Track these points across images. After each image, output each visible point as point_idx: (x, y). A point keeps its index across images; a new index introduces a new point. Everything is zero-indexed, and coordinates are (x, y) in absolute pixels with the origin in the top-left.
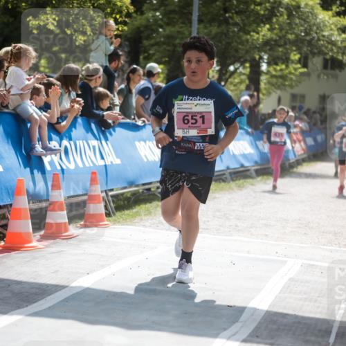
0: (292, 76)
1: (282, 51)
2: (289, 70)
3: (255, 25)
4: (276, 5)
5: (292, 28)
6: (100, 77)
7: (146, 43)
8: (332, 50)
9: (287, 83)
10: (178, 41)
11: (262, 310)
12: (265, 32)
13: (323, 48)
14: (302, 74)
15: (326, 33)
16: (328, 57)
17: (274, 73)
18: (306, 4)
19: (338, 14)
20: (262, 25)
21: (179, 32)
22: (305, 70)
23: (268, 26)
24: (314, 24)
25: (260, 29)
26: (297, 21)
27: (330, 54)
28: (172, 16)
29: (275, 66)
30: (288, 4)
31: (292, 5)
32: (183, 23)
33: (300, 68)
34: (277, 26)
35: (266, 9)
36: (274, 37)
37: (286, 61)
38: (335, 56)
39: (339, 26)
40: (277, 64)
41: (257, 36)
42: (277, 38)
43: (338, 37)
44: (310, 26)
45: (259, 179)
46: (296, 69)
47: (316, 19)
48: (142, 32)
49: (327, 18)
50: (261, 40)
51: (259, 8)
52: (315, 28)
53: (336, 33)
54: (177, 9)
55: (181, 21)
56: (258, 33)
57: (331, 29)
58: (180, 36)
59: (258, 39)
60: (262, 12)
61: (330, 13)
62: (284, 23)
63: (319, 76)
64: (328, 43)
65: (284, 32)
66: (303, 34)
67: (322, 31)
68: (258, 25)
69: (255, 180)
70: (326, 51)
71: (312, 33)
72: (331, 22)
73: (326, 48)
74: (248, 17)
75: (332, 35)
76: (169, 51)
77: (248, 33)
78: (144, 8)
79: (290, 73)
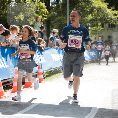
0: (99, 30)
1: (95, 23)
2: (98, 28)
3: (87, 15)
4: (93, 8)
5: (99, 15)
6: (38, 34)
7: (52, 22)
8: (112, 22)
9: (97, 33)
10: (62, 21)
11: (98, 108)
12: (90, 17)
13: (109, 21)
14: (102, 30)
15: (110, 16)
16: (110, 24)
17: (93, 30)
18: (103, 7)
19: (113, 10)
20: (89, 15)
21: (62, 18)
22: (103, 28)
23: (91, 15)
24: (106, 14)
25: (88, 16)
26: (100, 13)
27: (111, 23)
28: (60, 13)
29: (93, 27)
30: (97, 7)
31: (99, 8)
32: (64, 15)
33: (101, 28)
34: (94, 15)
35: (90, 9)
36: (93, 18)
37: (97, 25)
38: (113, 23)
39: (113, 14)
40: (94, 27)
41: (88, 18)
42: (94, 18)
43: (113, 17)
44: (104, 14)
45: (91, 64)
46: (100, 28)
47: (106, 12)
48: (50, 19)
49: (110, 11)
50: (89, 19)
51: (87, 9)
52: (106, 15)
53: (113, 16)
54: (61, 11)
55: (63, 15)
56: (88, 17)
57: (111, 15)
58: (63, 19)
59: (88, 19)
60: (89, 11)
61: (111, 10)
62: (96, 14)
63: (108, 30)
64: (110, 19)
65: (96, 17)
66: (102, 17)
67: (108, 15)
68: (88, 15)
69: (89, 65)
70: (110, 22)
71: (105, 16)
72: (111, 13)
73: (110, 21)
74: (84, 12)
75: (112, 17)
76: (59, 24)
77: (85, 17)
78: (51, 11)
79: (98, 29)
